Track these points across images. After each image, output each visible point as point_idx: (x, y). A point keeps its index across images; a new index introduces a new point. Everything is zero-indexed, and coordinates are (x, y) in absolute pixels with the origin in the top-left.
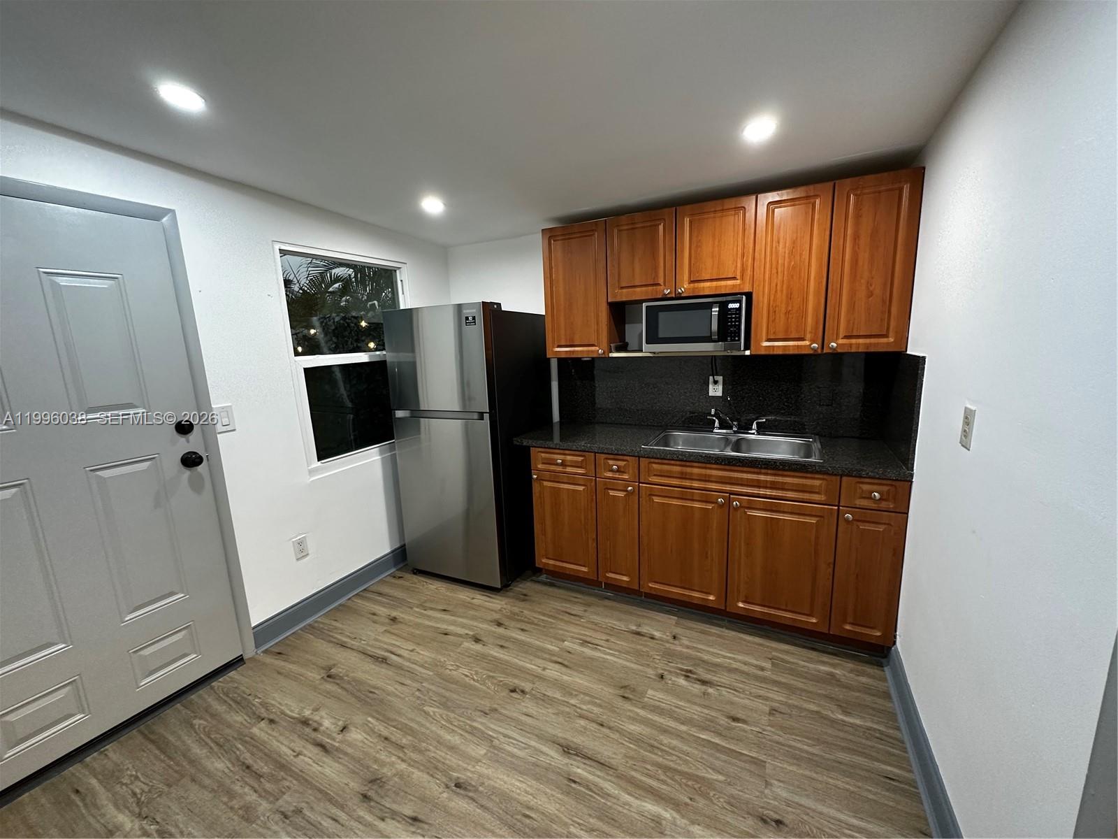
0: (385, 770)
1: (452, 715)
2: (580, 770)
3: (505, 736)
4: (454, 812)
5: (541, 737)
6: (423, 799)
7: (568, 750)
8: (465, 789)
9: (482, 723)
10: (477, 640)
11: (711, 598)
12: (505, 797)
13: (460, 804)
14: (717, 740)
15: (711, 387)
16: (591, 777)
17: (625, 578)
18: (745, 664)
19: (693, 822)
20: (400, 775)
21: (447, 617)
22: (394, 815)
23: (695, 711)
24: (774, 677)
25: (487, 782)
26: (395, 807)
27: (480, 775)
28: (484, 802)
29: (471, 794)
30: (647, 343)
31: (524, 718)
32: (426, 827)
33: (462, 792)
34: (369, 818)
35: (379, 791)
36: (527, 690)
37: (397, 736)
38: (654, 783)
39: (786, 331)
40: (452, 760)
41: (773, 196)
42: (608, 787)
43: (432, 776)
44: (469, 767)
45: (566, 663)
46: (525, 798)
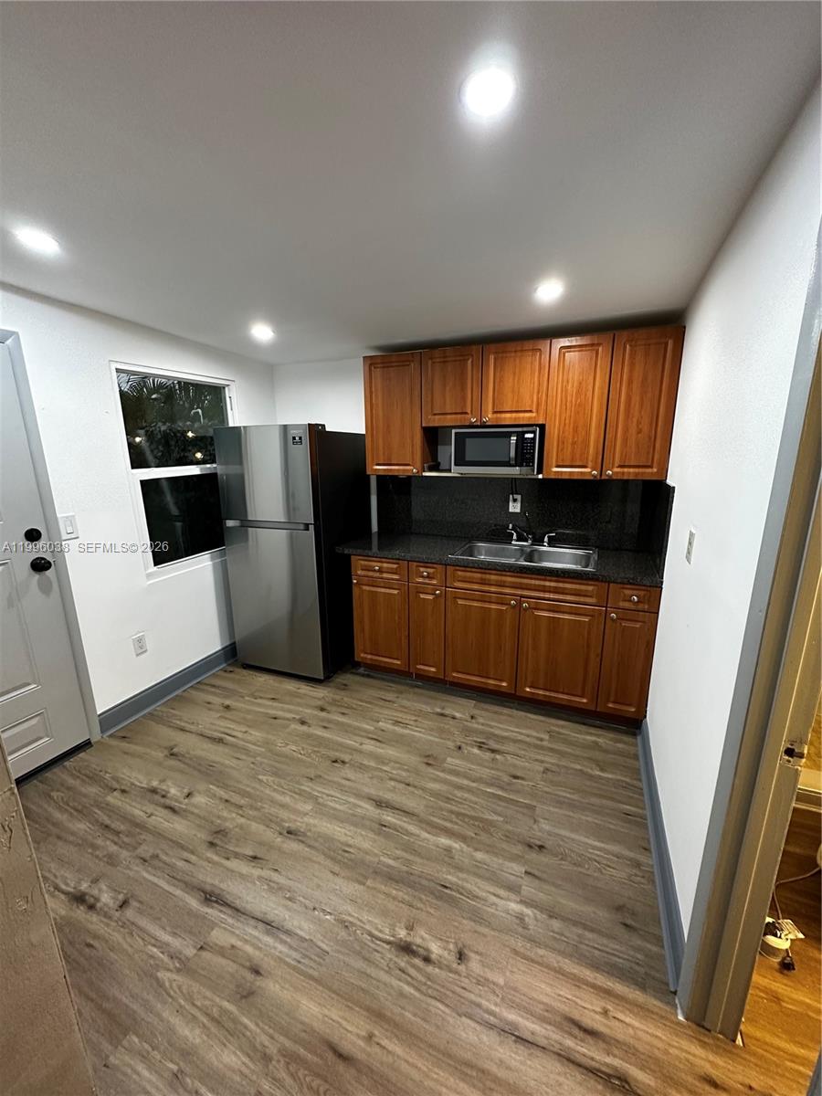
0: (228, 824)
1: (282, 781)
2: (389, 818)
3: (328, 795)
4: (287, 851)
5: (358, 795)
6: (261, 844)
7: (380, 804)
8: (296, 835)
9: (308, 787)
10: (303, 723)
11: (504, 684)
12: (328, 839)
13: (292, 846)
14: (500, 793)
15: (511, 504)
16: (398, 822)
17: (433, 669)
18: (528, 736)
19: (476, 850)
20: (241, 827)
21: (275, 704)
22: (237, 855)
23: (485, 772)
24: (549, 745)
25: (313, 829)
26: (237, 850)
27: (307, 824)
28: (312, 843)
29: (300, 838)
30: (456, 465)
31: (344, 782)
32: (264, 862)
33: (292, 836)
34: (216, 858)
35: (223, 838)
36: (347, 760)
37: (236, 799)
38: (448, 825)
39: (572, 460)
40: (284, 814)
41: (565, 342)
42: (412, 828)
43: (268, 826)
44: (299, 819)
45: (380, 739)
46: (343, 839)
